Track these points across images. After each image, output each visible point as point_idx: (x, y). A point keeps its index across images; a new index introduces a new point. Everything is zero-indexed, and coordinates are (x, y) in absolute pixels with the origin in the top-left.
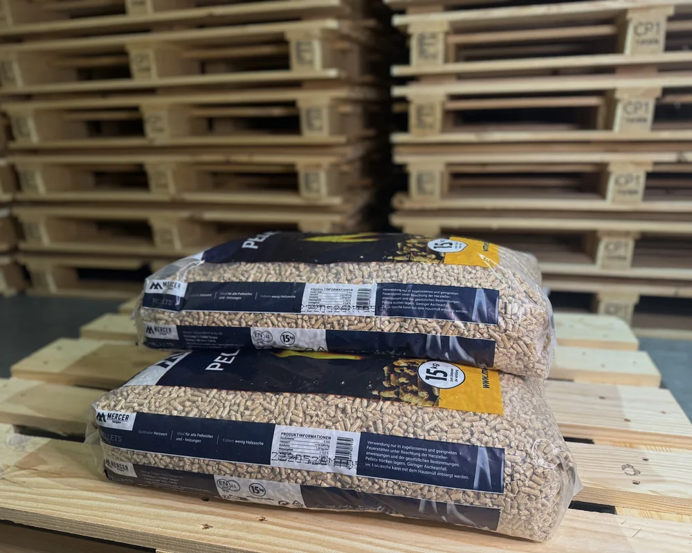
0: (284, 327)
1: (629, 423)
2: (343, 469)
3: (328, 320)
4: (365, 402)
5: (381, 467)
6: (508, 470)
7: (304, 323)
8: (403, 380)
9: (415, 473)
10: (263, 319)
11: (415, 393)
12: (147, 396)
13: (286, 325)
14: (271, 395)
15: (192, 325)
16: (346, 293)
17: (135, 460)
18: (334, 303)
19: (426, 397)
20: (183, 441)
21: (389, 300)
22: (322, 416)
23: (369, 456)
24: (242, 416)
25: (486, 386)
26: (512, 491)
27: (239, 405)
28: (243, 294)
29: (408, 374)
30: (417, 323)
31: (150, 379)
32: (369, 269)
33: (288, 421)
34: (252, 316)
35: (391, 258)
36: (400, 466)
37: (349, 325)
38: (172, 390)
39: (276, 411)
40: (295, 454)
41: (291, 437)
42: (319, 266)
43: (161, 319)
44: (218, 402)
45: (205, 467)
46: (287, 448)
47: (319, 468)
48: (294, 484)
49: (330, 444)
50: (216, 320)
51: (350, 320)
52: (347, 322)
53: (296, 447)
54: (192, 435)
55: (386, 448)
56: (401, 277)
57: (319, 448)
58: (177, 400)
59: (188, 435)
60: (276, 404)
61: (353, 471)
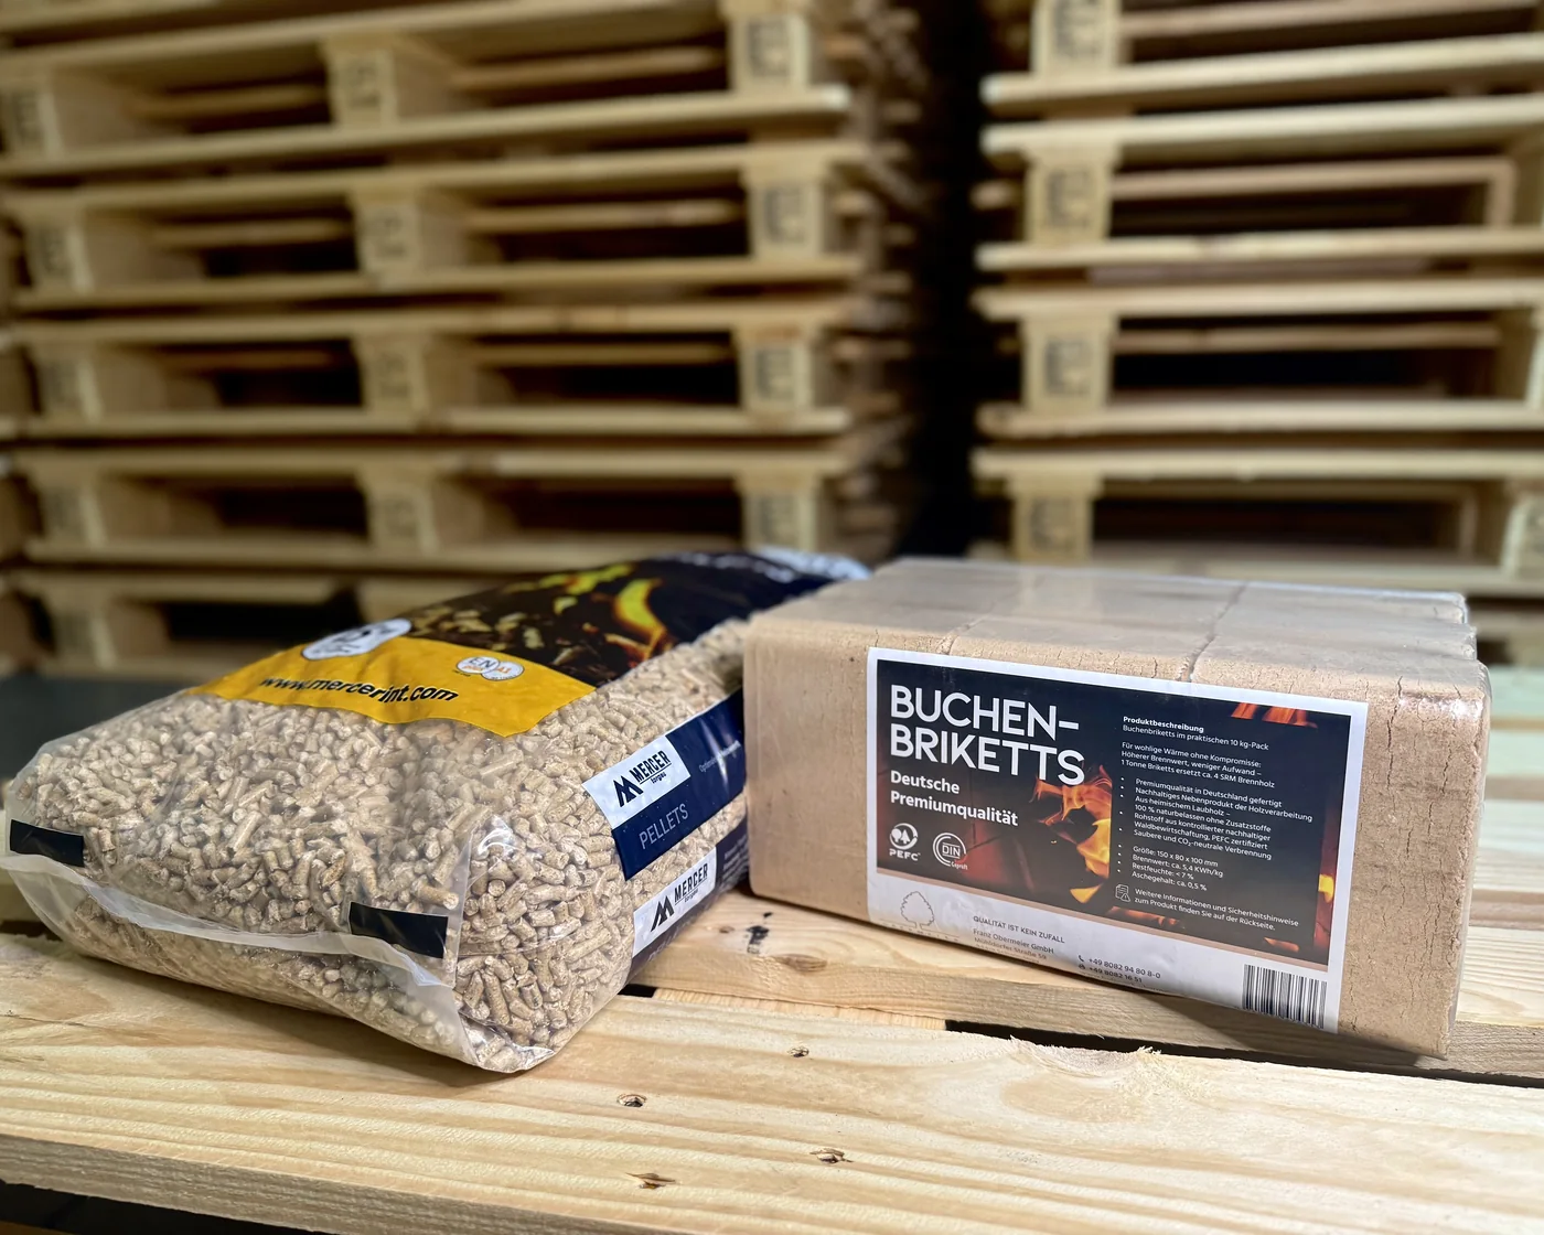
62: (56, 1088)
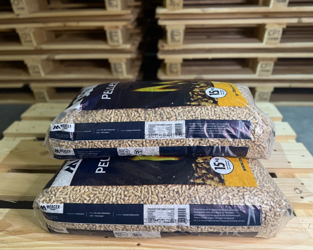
0: (136, 146)
1: (290, 164)
2: (183, 224)
3: (160, 142)
4: (187, 186)
5: (202, 221)
6: (264, 215)
7: (147, 144)
8: (204, 171)
9: (219, 222)
10: (123, 143)
11: (212, 179)
12: (67, 193)
13: (137, 145)
14: (137, 187)
15: (82, 148)
16: (168, 126)
17: (67, 227)
18: (163, 133)
19: (218, 181)
20: (94, 217)
21: (193, 129)
22: (167, 197)
23: (196, 216)
24: (124, 201)
25: (245, 170)
26: (265, 224)
27: (120, 194)
28: (110, 130)
29: (206, 167)
30: (208, 141)
31: (65, 181)
32: (178, 111)
33: (150, 202)
34: (117, 142)
35: (189, 103)
36: (211, 219)
37: (172, 143)
38: (80, 188)
39: (142, 197)
40: (157, 219)
41: (153, 210)
42: (149, 109)
43: (63, 146)
44: (109, 194)
45: (108, 228)
46: (152, 216)
47: (170, 224)
48: (157, 232)
49: (175, 212)
50: (96, 145)
51: (172, 141)
52: (170, 142)
53: (156, 214)
54: (98, 213)
55: (203, 211)
56: (197, 116)
57: (169, 215)
58: (85, 194)
59: (96, 213)
60: (141, 192)
61: (188, 224)
62: (9, 247)
